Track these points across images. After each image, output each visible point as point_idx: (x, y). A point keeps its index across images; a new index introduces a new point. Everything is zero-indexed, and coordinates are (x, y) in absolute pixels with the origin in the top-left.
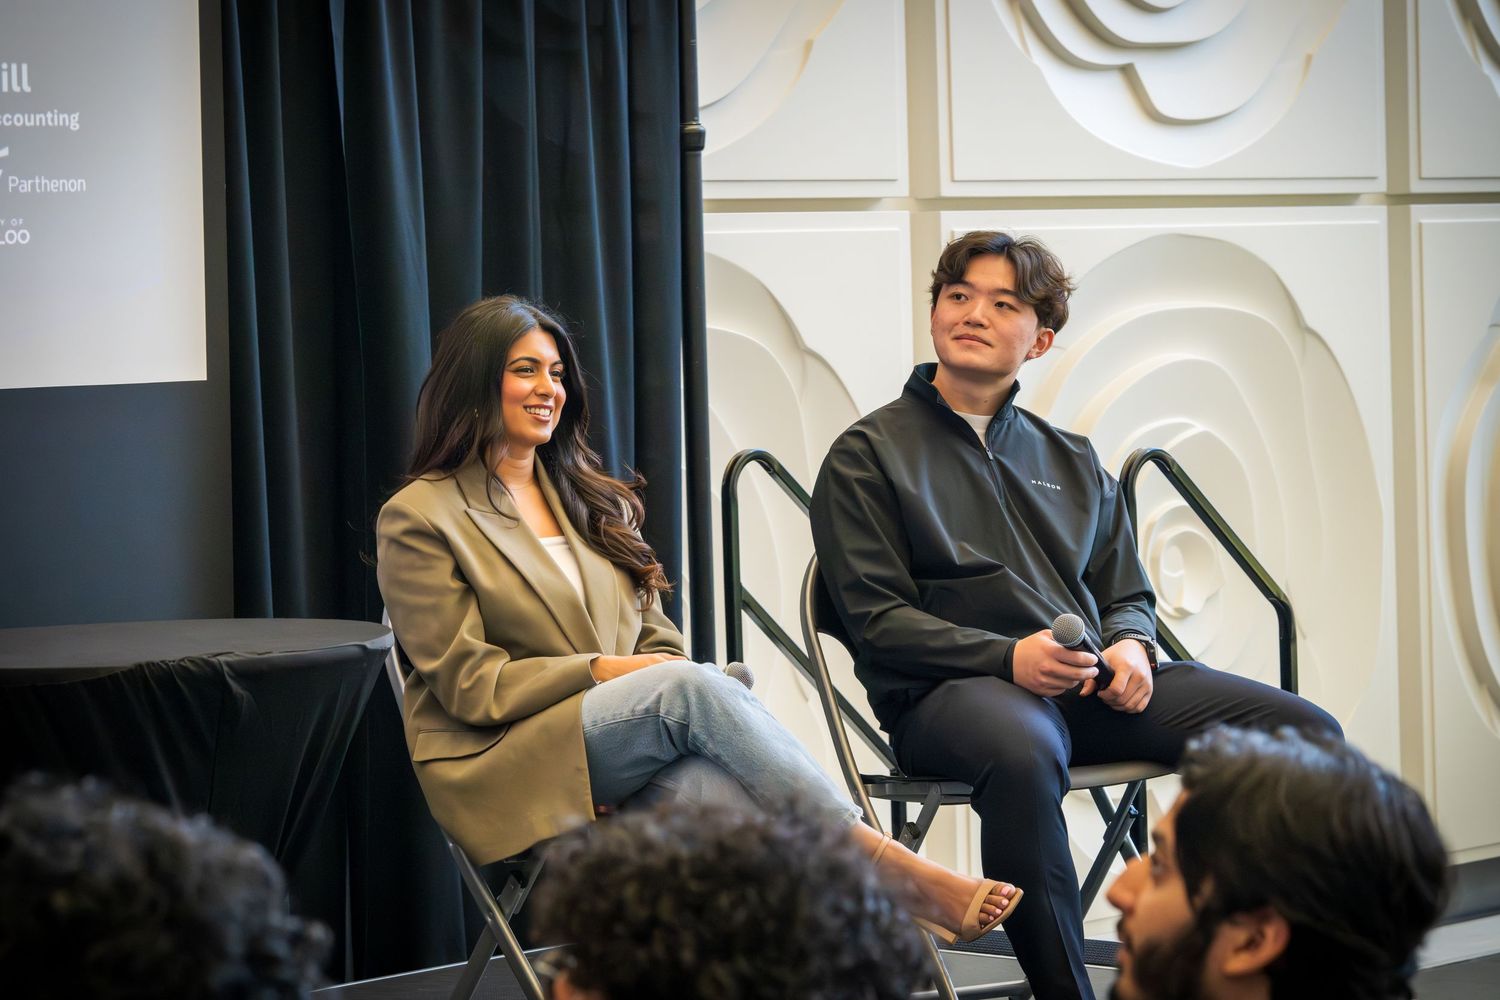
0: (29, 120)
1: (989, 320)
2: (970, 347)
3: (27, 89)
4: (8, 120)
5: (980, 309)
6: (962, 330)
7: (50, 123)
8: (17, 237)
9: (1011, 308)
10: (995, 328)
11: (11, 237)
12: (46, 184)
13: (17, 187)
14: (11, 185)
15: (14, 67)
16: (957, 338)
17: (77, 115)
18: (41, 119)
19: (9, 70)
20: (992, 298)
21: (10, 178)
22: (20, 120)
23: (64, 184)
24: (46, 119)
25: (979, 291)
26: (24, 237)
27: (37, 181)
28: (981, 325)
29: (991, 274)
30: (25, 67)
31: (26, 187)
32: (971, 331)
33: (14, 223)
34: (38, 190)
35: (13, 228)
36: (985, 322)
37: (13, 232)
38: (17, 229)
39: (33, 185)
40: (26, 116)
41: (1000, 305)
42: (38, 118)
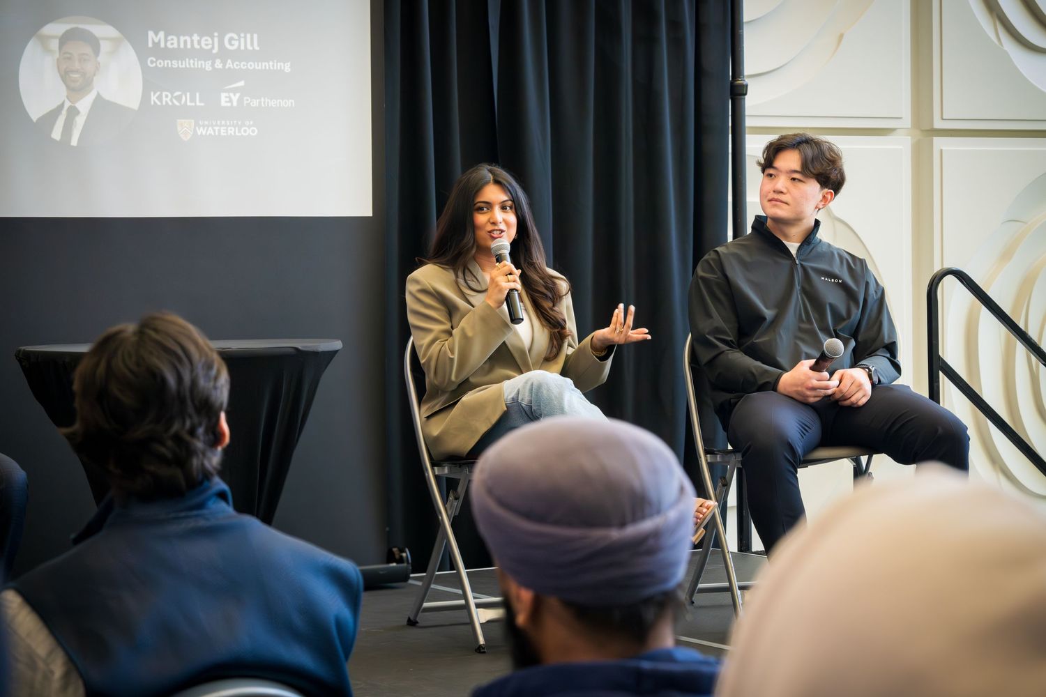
0: (258, 66)
1: (786, 188)
2: (775, 206)
3: (257, 48)
4: (244, 65)
5: (782, 183)
6: (772, 195)
7: (271, 68)
8: (249, 131)
9: (800, 181)
10: (790, 193)
11: (245, 131)
12: (268, 102)
13: (249, 103)
14: (245, 102)
15: (249, 36)
16: (770, 200)
17: (289, 64)
18: (265, 66)
19: (245, 37)
20: (788, 175)
21: (245, 98)
22: (251, 66)
23: (280, 102)
24: (269, 65)
25: (781, 171)
26: (253, 131)
27: (263, 100)
28: (782, 192)
29: (790, 161)
30: (255, 36)
31: (255, 103)
32: (776, 196)
33: (247, 123)
34: (263, 105)
35: (246, 126)
36: (784, 190)
37: (246, 128)
38: (249, 127)
39: (260, 102)
40: (256, 64)
41: (794, 179)
42: (264, 64)
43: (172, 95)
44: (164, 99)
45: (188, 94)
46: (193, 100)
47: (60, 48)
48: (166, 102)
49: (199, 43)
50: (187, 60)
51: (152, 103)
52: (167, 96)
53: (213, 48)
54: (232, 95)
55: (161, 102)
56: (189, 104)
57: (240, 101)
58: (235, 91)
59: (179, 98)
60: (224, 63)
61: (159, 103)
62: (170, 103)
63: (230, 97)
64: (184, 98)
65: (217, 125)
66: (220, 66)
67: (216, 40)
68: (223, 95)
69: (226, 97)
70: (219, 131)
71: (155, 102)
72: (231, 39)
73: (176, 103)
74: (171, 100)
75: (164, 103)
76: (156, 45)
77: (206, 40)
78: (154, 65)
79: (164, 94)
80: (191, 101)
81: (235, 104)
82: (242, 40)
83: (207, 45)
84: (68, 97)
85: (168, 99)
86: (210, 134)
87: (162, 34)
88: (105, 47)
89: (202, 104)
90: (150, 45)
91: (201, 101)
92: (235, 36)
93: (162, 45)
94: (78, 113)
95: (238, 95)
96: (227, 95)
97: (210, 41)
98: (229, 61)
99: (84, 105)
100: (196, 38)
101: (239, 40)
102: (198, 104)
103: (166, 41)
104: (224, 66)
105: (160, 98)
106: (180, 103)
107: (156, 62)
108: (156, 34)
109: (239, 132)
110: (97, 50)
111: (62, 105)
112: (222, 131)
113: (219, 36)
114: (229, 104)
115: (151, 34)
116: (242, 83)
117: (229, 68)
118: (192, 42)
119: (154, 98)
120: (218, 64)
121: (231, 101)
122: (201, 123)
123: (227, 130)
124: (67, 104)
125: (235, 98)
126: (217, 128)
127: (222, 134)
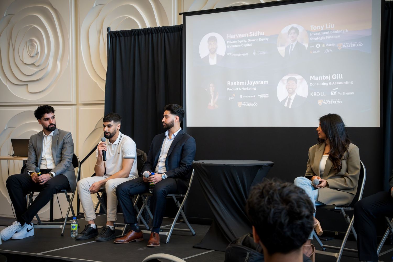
3: (342, 78)
4: (338, 83)
7: (347, 83)
8: (339, 102)
14: (338, 94)
15: (340, 75)
17: (352, 82)
19: (339, 75)
22: (340, 83)
23: (349, 93)
26: (341, 102)
27: (344, 93)
31: (341, 94)
39: (343, 94)
42: (344, 82)
43: (316, 93)
44: (314, 94)
45: (321, 93)
46: (322, 94)
47: (287, 82)
48: (315, 95)
49: (325, 78)
50: (321, 83)
51: (311, 96)
52: (315, 93)
53: (329, 79)
54: (334, 92)
55: (313, 95)
56: (321, 95)
57: (337, 94)
58: (335, 91)
59: (318, 94)
60: (332, 83)
61: (313, 96)
62: (316, 95)
63: (333, 93)
64: (320, 93)
65: (329, 101)
66: (331, 84)
67: (330, 77)
68: (331, 92)
69: (332, 93)
70: (330, 102)
71: (312, 95)
72: (334, 76)
73: (318, 95)
74: (316, 94)
75: (314, 95)
76: (312, 79)
77: (327, 77)
78: (312, 85)
79: (314, 93)
80: (322, 95)
81: (335, 94)
82: (338, 76)
83: (327, 78)
84: (289, 95)
85: (315, 94)
86: (327, 104)
87: (314, 76)
88: (298, 81)
89: (325, 95)
90: (311, 80)
91: (325, 94)
92: (335, 75)
93: (314, 80)
94: (291, 99)
95: (336, 92)
96: (333, 92)
97: (328, 77)
98: (333, 82)
99: (293, 97)
100: (324, 76)
101: (337, 76)
102: (324, 95)
103: (315, 78)
104: (332, 84)
105: (313, 94)
106: (319, 95)
107: (312, 84)
108: (312, 77)
109: (336, 102)
110: (296, 82)
111: (287, 97)
112: (331, 102)
113: (330, 76)
114: (333, 95)
115: (311, 77)
116: (337, 89)
117: (333, 84)
118: (323, 78)
119: (311, 94)
120: (330, 84)
121: (334, 94)
122: (325, 100)
123: (332, 102)
124: (289, 97)
125: (335, 93)
126: (329, 102)
127: (331, 103)
